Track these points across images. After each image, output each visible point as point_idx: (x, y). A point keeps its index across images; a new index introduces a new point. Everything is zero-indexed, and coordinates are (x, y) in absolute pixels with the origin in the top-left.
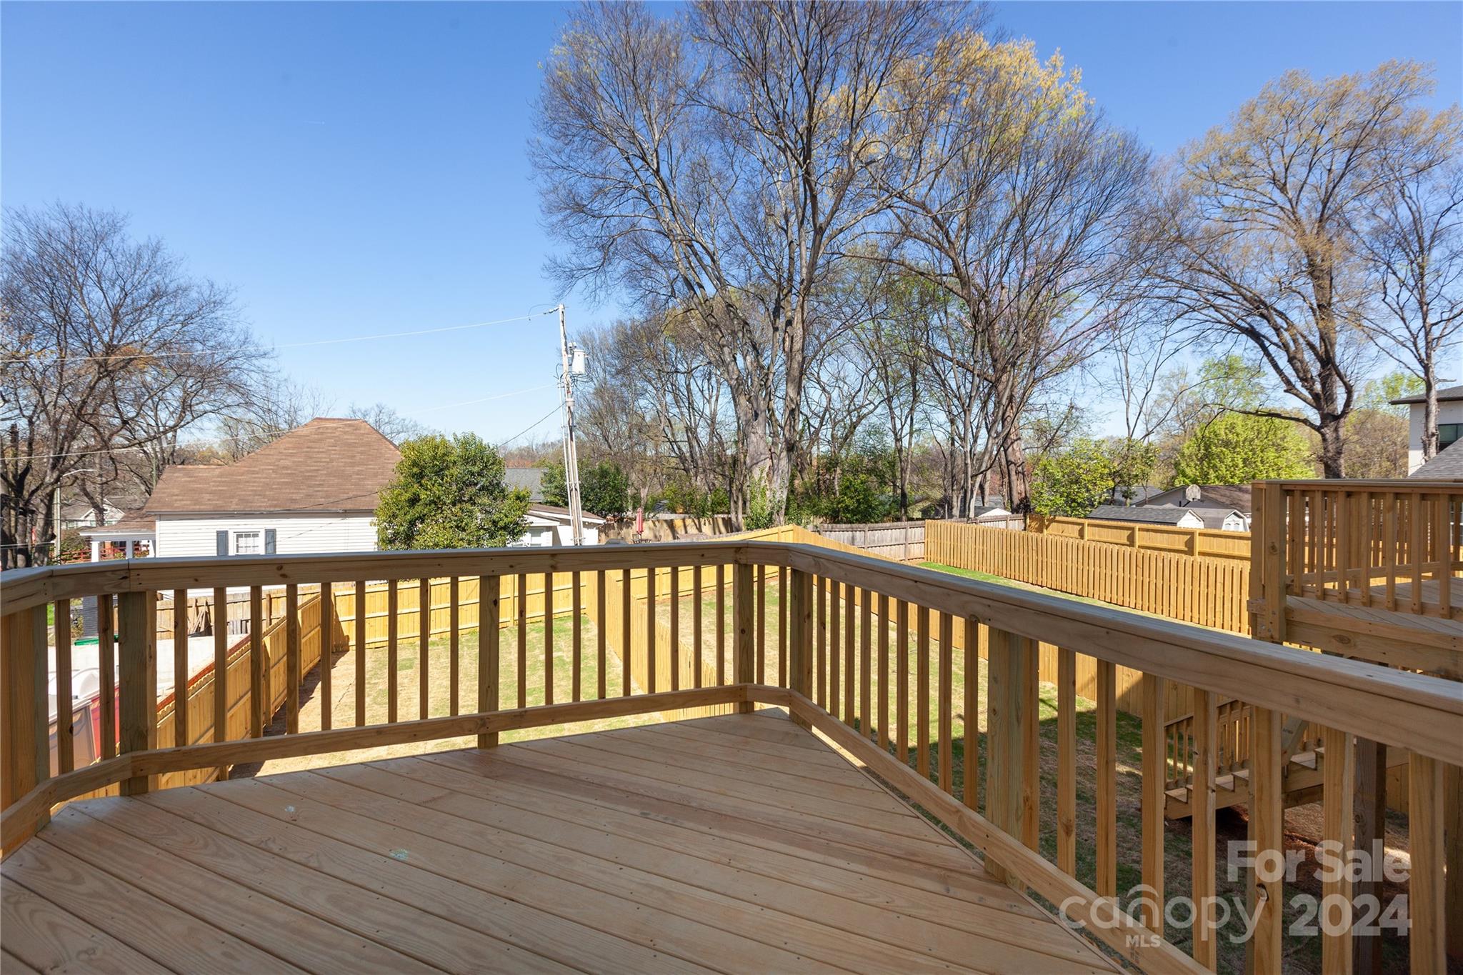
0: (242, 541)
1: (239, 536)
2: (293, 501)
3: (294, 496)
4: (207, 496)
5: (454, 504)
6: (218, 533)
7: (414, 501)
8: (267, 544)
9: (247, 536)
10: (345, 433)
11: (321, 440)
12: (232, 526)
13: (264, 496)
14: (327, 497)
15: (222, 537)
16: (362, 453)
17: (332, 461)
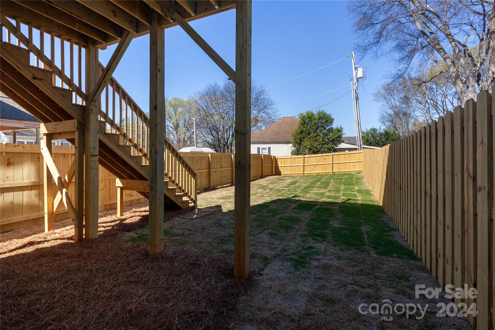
0: (263, 151)
1: (262, 149)
2: (275, 139)
3: (275, 138)
4: (256, 138)
5: (314, 133)
6: (258, 148)
7: (302, 132)
8: (268, 151)
9: (264, 149)
10: (290, 121)
11: (283, 123)
12: (261, 146)
13: (268, 138)
14: (283, 138)
15: (259, 149)
16: (294, 126)
17: (286, 128)
